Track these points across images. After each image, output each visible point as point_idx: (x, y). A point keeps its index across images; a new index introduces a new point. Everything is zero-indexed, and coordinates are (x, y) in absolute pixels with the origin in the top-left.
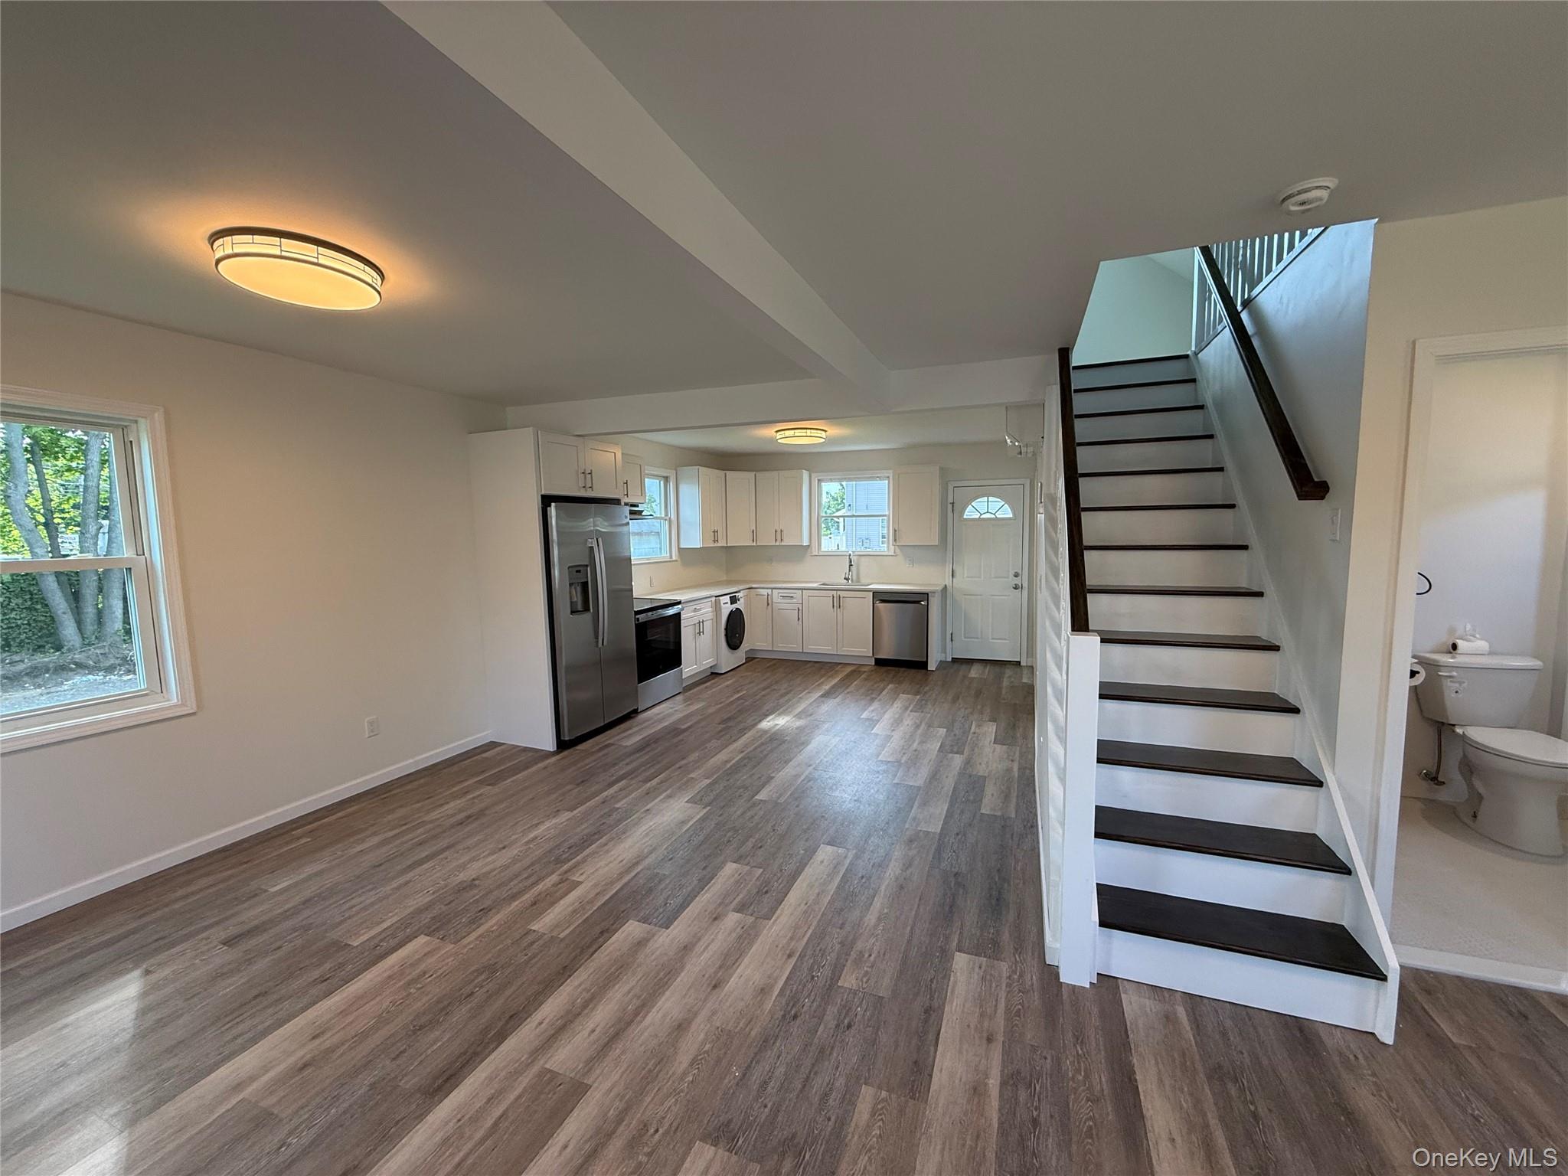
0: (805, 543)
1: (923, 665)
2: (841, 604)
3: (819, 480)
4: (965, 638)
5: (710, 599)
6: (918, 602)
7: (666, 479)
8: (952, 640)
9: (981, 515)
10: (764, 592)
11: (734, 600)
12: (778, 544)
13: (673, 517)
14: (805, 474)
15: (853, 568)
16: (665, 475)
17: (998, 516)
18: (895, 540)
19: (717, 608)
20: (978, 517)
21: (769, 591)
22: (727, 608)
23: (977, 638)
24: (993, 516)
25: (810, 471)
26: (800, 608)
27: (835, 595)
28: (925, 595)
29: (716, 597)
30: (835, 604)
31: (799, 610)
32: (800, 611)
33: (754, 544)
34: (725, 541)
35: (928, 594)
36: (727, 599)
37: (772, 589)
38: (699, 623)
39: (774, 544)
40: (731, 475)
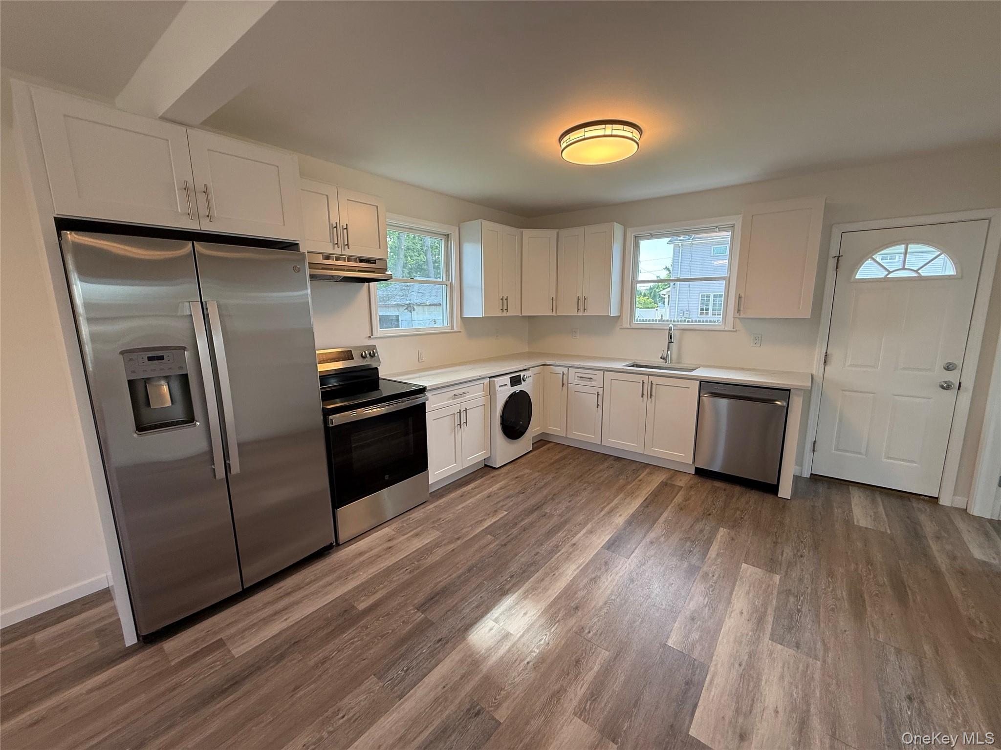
0: (614, 312)
1: (772, 489)
2: (653, 394)
3: (636, 237)
4: (837, 449)
5: (482, 381)
6: (770, 401)
7: (447, 237)
8: (814, 450)
9: (890, 272)
10: (560, 370)
11: (516, 381)
12: (580, 314)
13: (455, 280)
14: (618, 229)
15: (674, 346)
16: (446, 232)
17: (923, 274)
18: (739, 311)
19: (491, 393)
20: (882, 276)
21: (565, 370)
22: (504, 391)
23: (860, 453)
24: (914, 275)
25: (625, 225)
26: (601, 393)
27: (646, 382)
28: (785, 393)
29: (490, 377)
30: (645, 392)
31: (598, 394)
32: (600, 397)
33: (554, 314)
34: (520, 311)
35: (789, 390)
36: (506, 380)
37: (569, 367)
38: (460, 412)
39: (576, 314)
40: (528, 233)
